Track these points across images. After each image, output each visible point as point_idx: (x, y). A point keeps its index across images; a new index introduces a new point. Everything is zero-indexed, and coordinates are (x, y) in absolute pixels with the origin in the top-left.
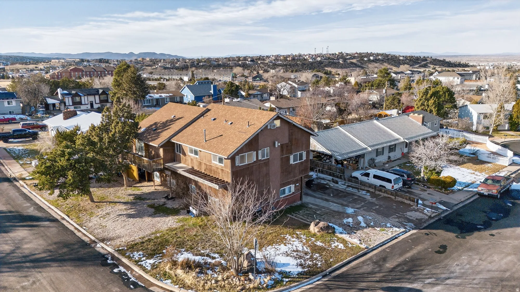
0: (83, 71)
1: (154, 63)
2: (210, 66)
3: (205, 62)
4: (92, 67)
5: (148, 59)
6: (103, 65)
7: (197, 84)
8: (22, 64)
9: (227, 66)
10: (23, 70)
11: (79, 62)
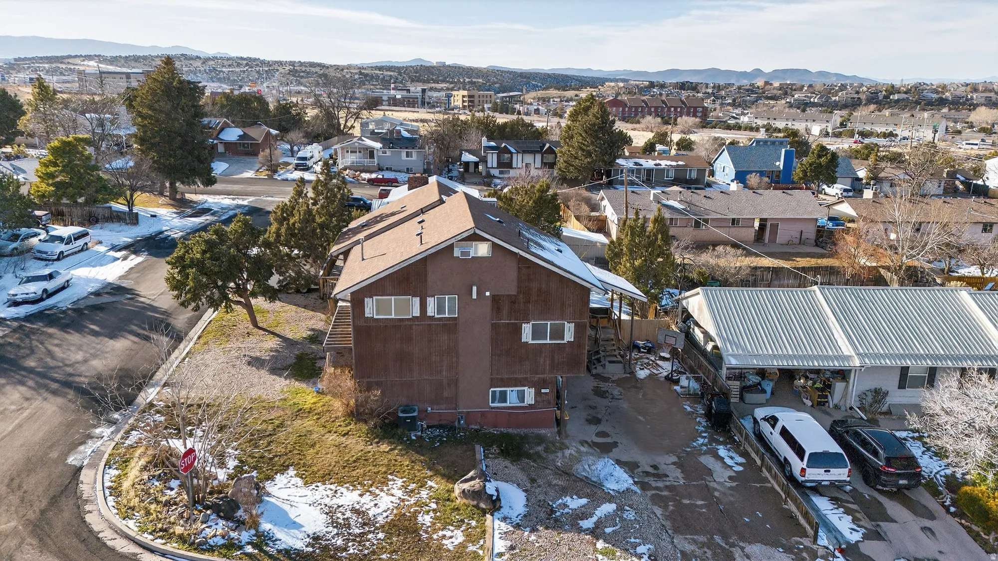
0: (626, 105)
1: (786, 94)
2: (918, 103)
3: (906, 93)
4: (664, 98)
5: (776, 84)
6: (684, 94)
7: (754, 145)
8: (559, 89)
9: (964, 104)
10: (556, 100)
11: (646, 87)
